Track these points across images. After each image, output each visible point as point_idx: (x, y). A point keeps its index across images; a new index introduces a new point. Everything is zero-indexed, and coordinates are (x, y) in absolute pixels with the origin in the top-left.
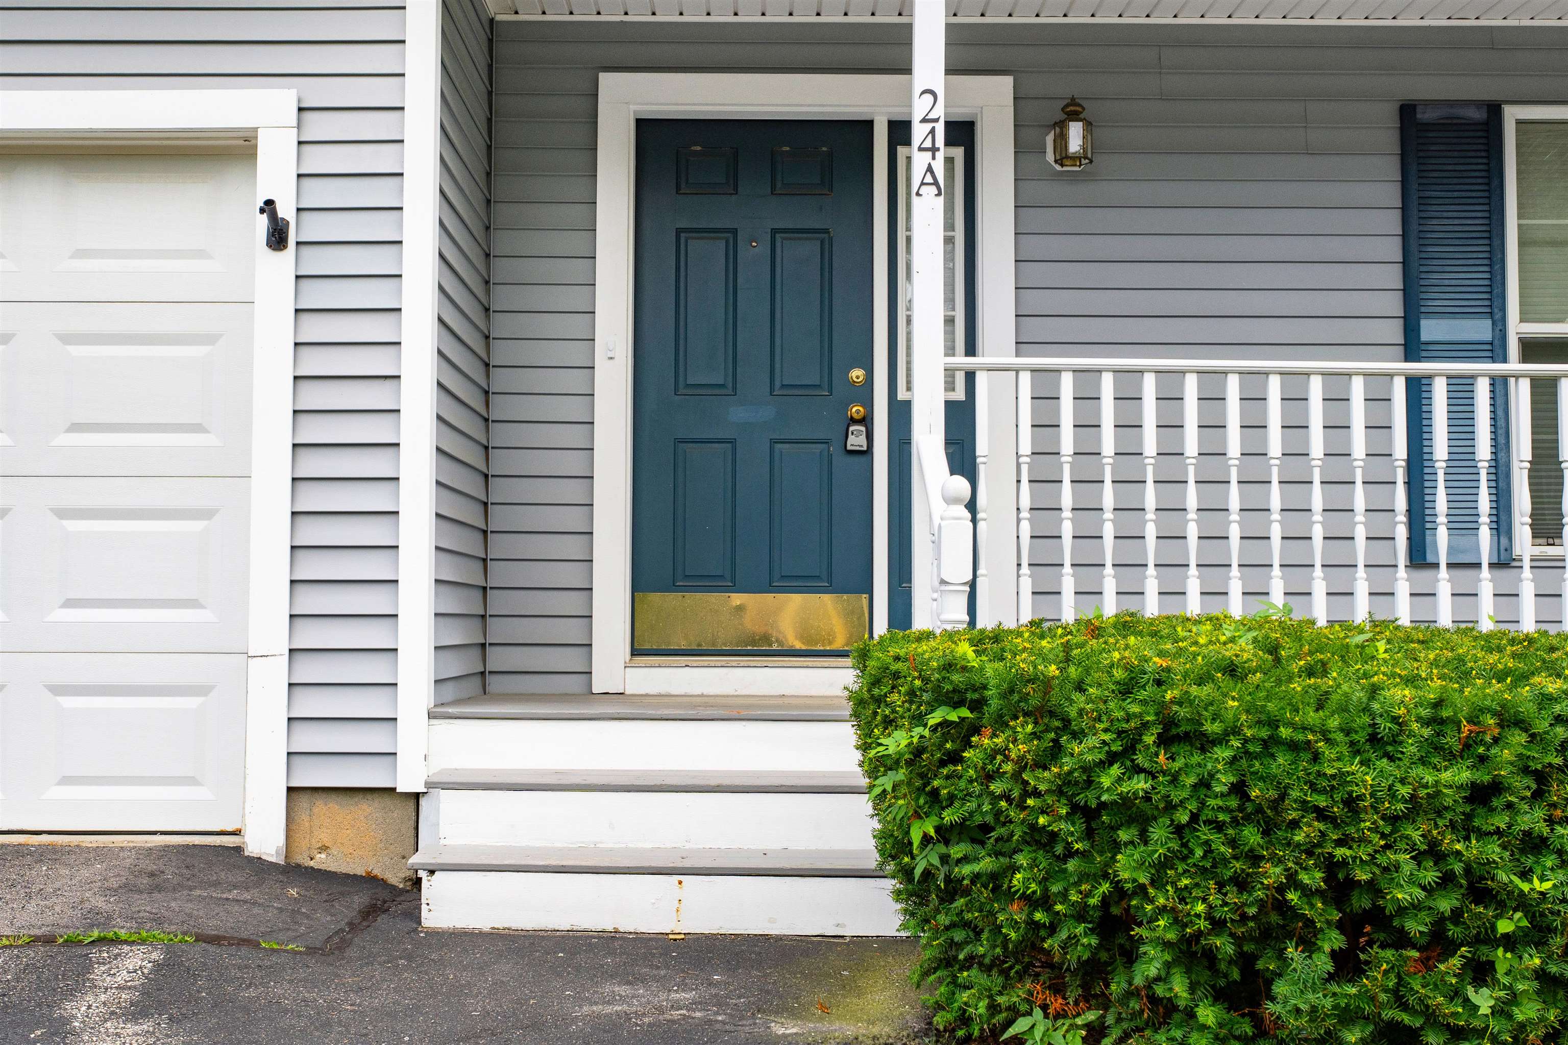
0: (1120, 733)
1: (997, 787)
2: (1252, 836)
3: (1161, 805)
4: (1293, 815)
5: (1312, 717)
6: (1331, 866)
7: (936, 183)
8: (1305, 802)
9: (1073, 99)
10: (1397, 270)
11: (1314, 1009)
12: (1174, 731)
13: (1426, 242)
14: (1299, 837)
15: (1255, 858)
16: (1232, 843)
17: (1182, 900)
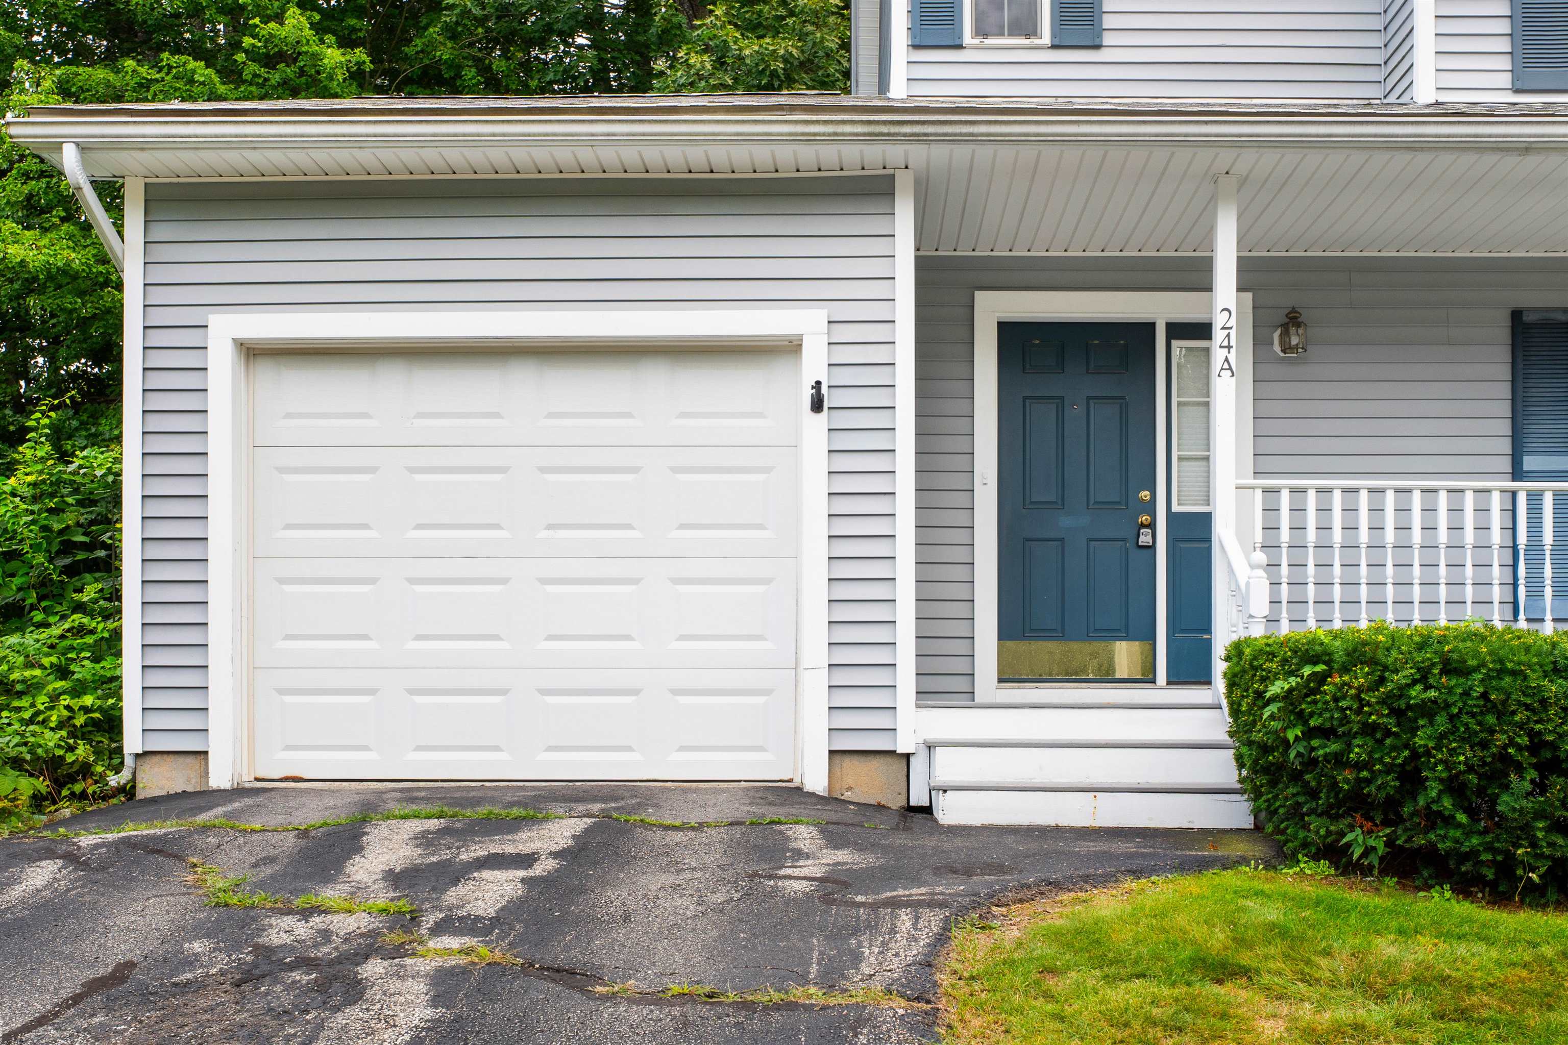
0: (1419, 669)
1: (1343, 704)
2: (1491, 719)
3: (1442, 705)
4: (1513, 708)
5: (1524, 658)
6: (1532, 734)
7: (1230, 369)
8: (1519, 701)
9: (1293, 308)
10: (1508, 422)
11: (1522, 808)
12: (1448, 667)
13: (1528, 404)
14: (1517, 718)
15: (1492, 732)
16: (1479, 723)
17: (1451, 755)
